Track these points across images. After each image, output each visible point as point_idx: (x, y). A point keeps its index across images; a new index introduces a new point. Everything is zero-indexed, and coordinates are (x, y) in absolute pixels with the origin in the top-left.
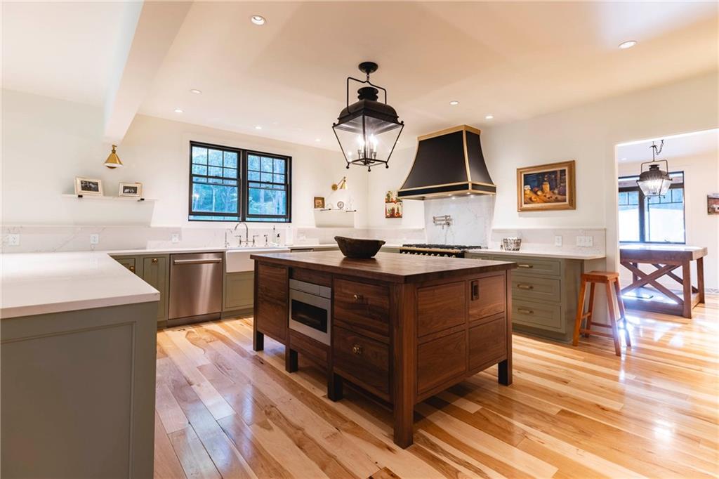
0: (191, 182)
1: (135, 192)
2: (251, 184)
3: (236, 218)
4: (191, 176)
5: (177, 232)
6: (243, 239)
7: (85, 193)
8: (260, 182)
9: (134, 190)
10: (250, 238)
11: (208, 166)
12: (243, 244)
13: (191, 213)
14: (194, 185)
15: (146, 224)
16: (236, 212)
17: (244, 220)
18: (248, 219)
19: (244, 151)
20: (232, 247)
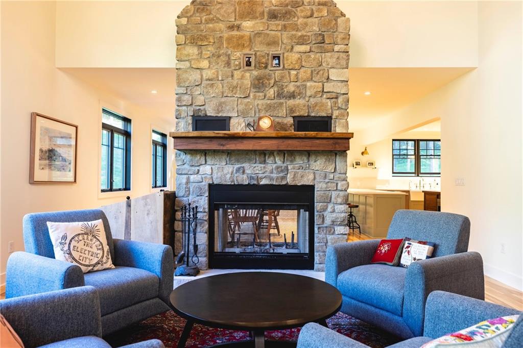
0: (393, 158)
1: (372, 165)
2: (421, 157)
3: (414, 175)
4: (393, 155)
5: (387, 181)
6: (418, 185)
7: (357, 166)
8: (427, 155)
9: (372, 164)
10: (422, 185)
11: (400, 149)
12: (418, 188)
13: (393, 173)
14: (394, 160)
15: (375, 178)
16: (414, 171)
17: (418, 176)
18: (420, 175)
19: (418, 140)
20: (413, 189)
